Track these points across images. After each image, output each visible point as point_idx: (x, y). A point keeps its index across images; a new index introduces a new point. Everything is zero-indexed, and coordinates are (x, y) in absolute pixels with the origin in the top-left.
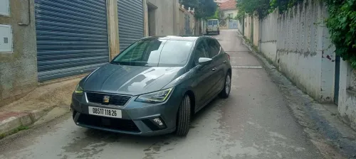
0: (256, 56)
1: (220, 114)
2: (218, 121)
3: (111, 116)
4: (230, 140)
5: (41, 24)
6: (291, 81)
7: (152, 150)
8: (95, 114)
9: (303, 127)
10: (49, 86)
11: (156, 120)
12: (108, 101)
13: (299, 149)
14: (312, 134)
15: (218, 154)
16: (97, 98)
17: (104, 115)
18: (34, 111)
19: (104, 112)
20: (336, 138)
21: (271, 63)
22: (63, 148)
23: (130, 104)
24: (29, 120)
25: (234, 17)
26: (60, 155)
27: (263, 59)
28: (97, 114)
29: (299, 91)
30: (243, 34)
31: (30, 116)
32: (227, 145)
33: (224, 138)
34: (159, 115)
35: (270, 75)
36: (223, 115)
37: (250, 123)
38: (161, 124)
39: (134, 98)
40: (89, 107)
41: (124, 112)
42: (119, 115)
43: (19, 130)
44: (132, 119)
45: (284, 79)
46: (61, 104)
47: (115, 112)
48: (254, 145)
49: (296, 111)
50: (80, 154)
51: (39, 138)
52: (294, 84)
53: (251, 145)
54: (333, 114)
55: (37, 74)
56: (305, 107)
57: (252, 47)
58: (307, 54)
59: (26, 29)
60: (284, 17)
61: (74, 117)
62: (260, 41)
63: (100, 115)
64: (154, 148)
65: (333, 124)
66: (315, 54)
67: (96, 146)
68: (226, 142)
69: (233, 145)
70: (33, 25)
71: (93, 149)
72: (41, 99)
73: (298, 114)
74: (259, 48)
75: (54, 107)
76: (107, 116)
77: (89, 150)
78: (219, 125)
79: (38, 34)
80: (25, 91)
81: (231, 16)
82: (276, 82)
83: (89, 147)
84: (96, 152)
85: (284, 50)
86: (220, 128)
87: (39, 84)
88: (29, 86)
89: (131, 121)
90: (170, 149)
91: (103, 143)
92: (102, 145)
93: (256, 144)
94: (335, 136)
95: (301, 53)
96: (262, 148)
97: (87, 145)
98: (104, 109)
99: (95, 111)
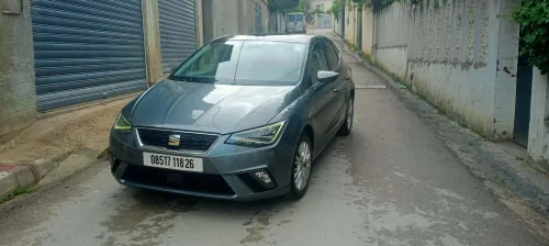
0: (371, 70)
1: (346, 161)
2: (347, 172)
3: (184, 169)
4: (377, 203)
5: (40, 13)
6: (436, 107)
7: (255, 224)
8: (155, 165)
9: (482, 180)
10: (54, 119)
11: (260, 174)
12: (178, 144)
13: (488, 215)
14: (498, 191)
15: (367, 228)
16: (157, 138)
17: (172, 167)
18: (37, 161)
19: (171, 163)
20: (535, 196)
21: (398, 80)
22: (103, 224)
23: (217, 149)
24: (31, 178)
25: (325, 10)
26: (101, 237)
27: (382, 74)
28: (159, 166)
29: (452, 123)
30: (343, 36)
31: (33, 169)
32: (375, 213)
33: (367, 201)
34: (265, 166)
35: (402, 98)
36: (351, 162)
37: (399, 174)
38: (268, 181)
39: (224, 138)
40: (145, 154)
41: (206, 161)
42: (198, 167)
43: (18, 194)
44: (221, 173)
45: (424, 105)
46: (81, 148)
47: (190, 162)
48: (418, 210)
49: (461, 155)
50: (136, 234)
51: (55, 208)
52: (443, 112)
53: (413, 211)
54: (518, 159)
55: (36, 98)
56: (470, 148)
57: (361, 55)
58: (466, 65)
59: (17, 21)
60: (422, 8)
61: (114, 170)
62: (376, 47)
63: (164, 166)
64: (259, 220)
65: (523, 173)
66: (482, 65)
67: (159, 219)
68: (372, 207)
69: (384, 212)
70: (27, 14)
71: (156, 225)
72: (44, 141)
73: (467, 158)
74: (373, 58)
75: (69, 153)
76: (177, 168)
77: (149, 227)
78: (350, 179)
79: (34, 31)
80: (17, 128)
81: (321, 8)
82: (413, 108)
83: (147, 221)
84: (163, 230)
85: (421, 60)
86: (355, 184)
87: (39, 115)
88: (23, 119)
89: (219, 176)
90: (285, 222)
91: (168, 213)
92: (169, 218)
93: (421, 208)
94: (533, 192)
95: (455, 64)
96: (432, 214)
97: (144, 218)
98: (172, 157)
99: (155, 160)
